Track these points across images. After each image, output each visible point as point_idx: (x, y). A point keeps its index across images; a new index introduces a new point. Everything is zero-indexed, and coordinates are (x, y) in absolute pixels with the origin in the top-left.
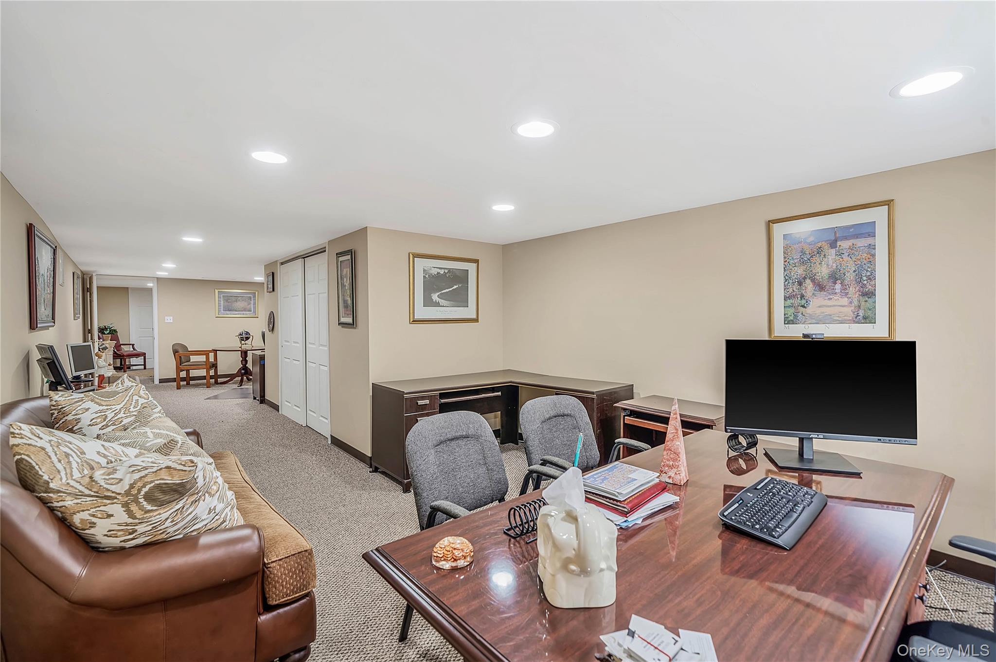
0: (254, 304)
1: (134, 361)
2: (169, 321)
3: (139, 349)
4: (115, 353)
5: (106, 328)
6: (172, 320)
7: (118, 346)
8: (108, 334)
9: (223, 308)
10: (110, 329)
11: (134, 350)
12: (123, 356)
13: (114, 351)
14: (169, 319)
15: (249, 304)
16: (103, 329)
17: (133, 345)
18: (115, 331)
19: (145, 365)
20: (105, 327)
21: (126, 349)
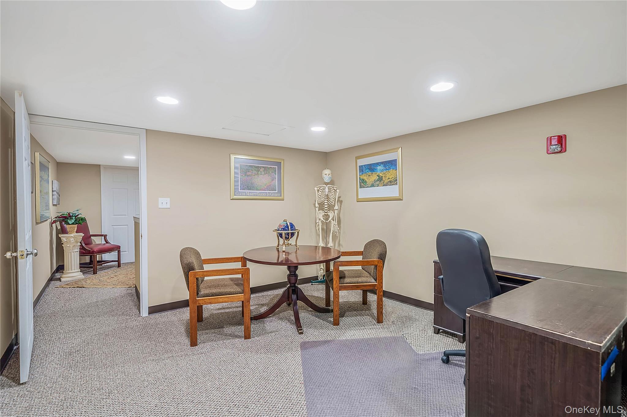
0: (280, 179)
1: (106, 257)
2: (164, 206)
3: (113, 242)
4: (82, 248)
5: (70, 216)
6: (169, 204)
7: (87, 239)
8: (73, 224)
9: (241, 184)
10: (75, 217)
11: (107, 243)
12: (93, 252)
13: (81, 245)
14: (164, 202)
15: (273, 180)
16: (66, 217)
17: (105, 236)
18: (83, 220)
19: (119, 261)
20: (69, 214)
21: (98, 241)
